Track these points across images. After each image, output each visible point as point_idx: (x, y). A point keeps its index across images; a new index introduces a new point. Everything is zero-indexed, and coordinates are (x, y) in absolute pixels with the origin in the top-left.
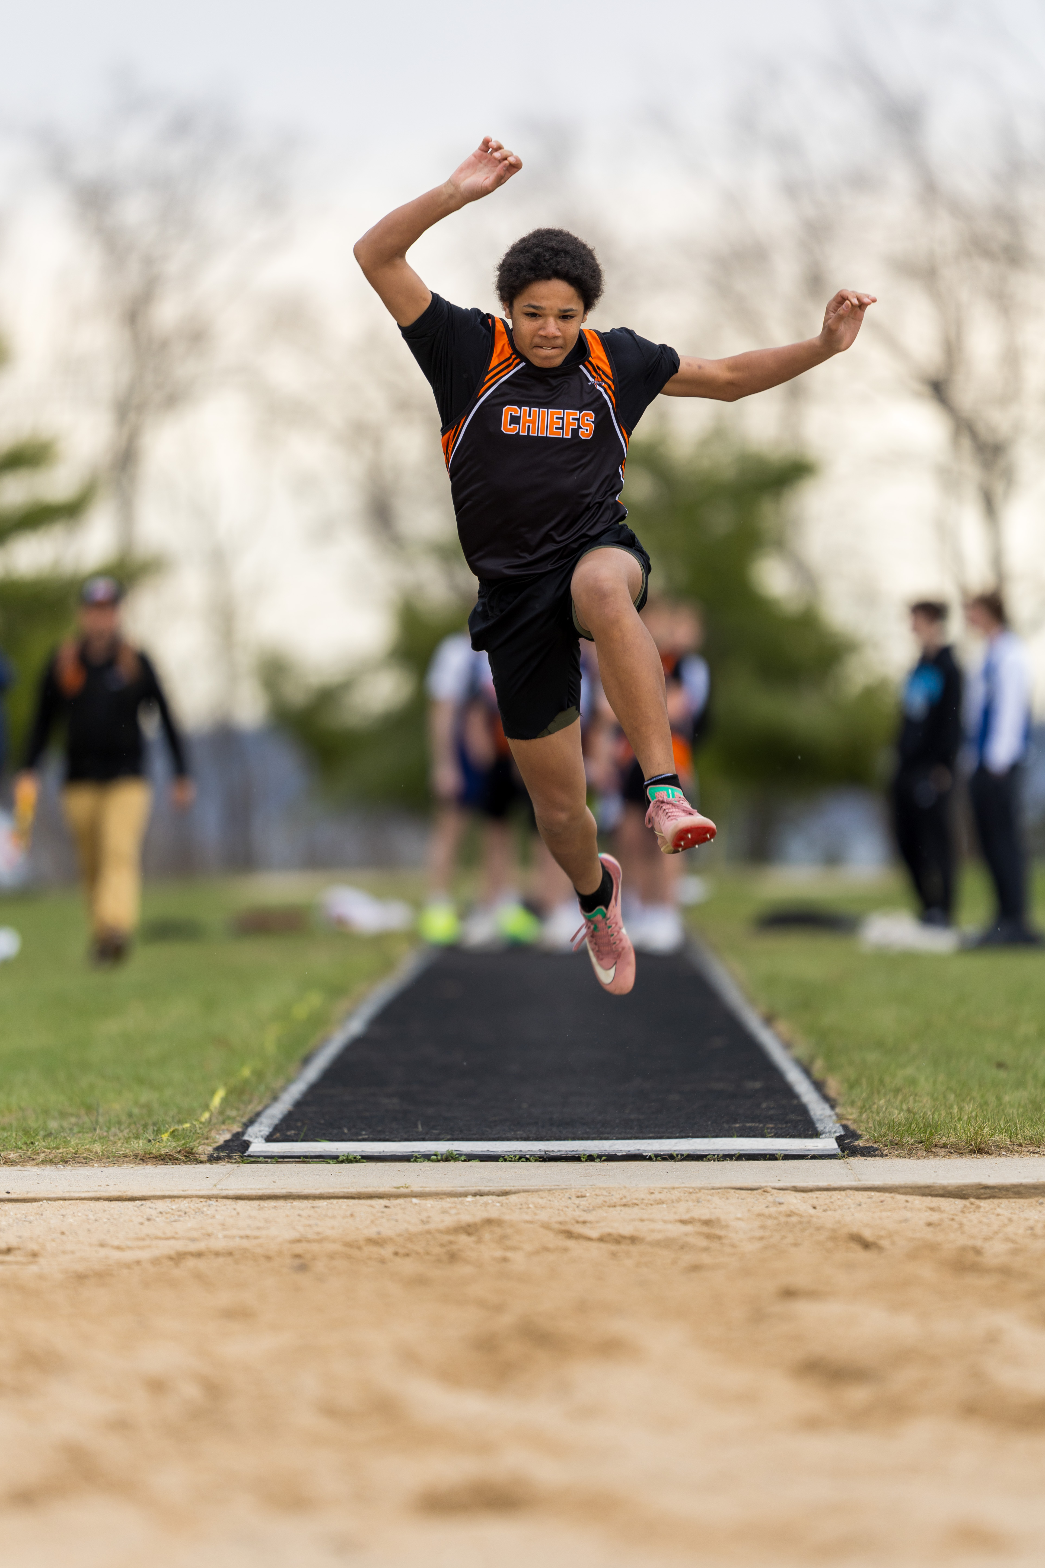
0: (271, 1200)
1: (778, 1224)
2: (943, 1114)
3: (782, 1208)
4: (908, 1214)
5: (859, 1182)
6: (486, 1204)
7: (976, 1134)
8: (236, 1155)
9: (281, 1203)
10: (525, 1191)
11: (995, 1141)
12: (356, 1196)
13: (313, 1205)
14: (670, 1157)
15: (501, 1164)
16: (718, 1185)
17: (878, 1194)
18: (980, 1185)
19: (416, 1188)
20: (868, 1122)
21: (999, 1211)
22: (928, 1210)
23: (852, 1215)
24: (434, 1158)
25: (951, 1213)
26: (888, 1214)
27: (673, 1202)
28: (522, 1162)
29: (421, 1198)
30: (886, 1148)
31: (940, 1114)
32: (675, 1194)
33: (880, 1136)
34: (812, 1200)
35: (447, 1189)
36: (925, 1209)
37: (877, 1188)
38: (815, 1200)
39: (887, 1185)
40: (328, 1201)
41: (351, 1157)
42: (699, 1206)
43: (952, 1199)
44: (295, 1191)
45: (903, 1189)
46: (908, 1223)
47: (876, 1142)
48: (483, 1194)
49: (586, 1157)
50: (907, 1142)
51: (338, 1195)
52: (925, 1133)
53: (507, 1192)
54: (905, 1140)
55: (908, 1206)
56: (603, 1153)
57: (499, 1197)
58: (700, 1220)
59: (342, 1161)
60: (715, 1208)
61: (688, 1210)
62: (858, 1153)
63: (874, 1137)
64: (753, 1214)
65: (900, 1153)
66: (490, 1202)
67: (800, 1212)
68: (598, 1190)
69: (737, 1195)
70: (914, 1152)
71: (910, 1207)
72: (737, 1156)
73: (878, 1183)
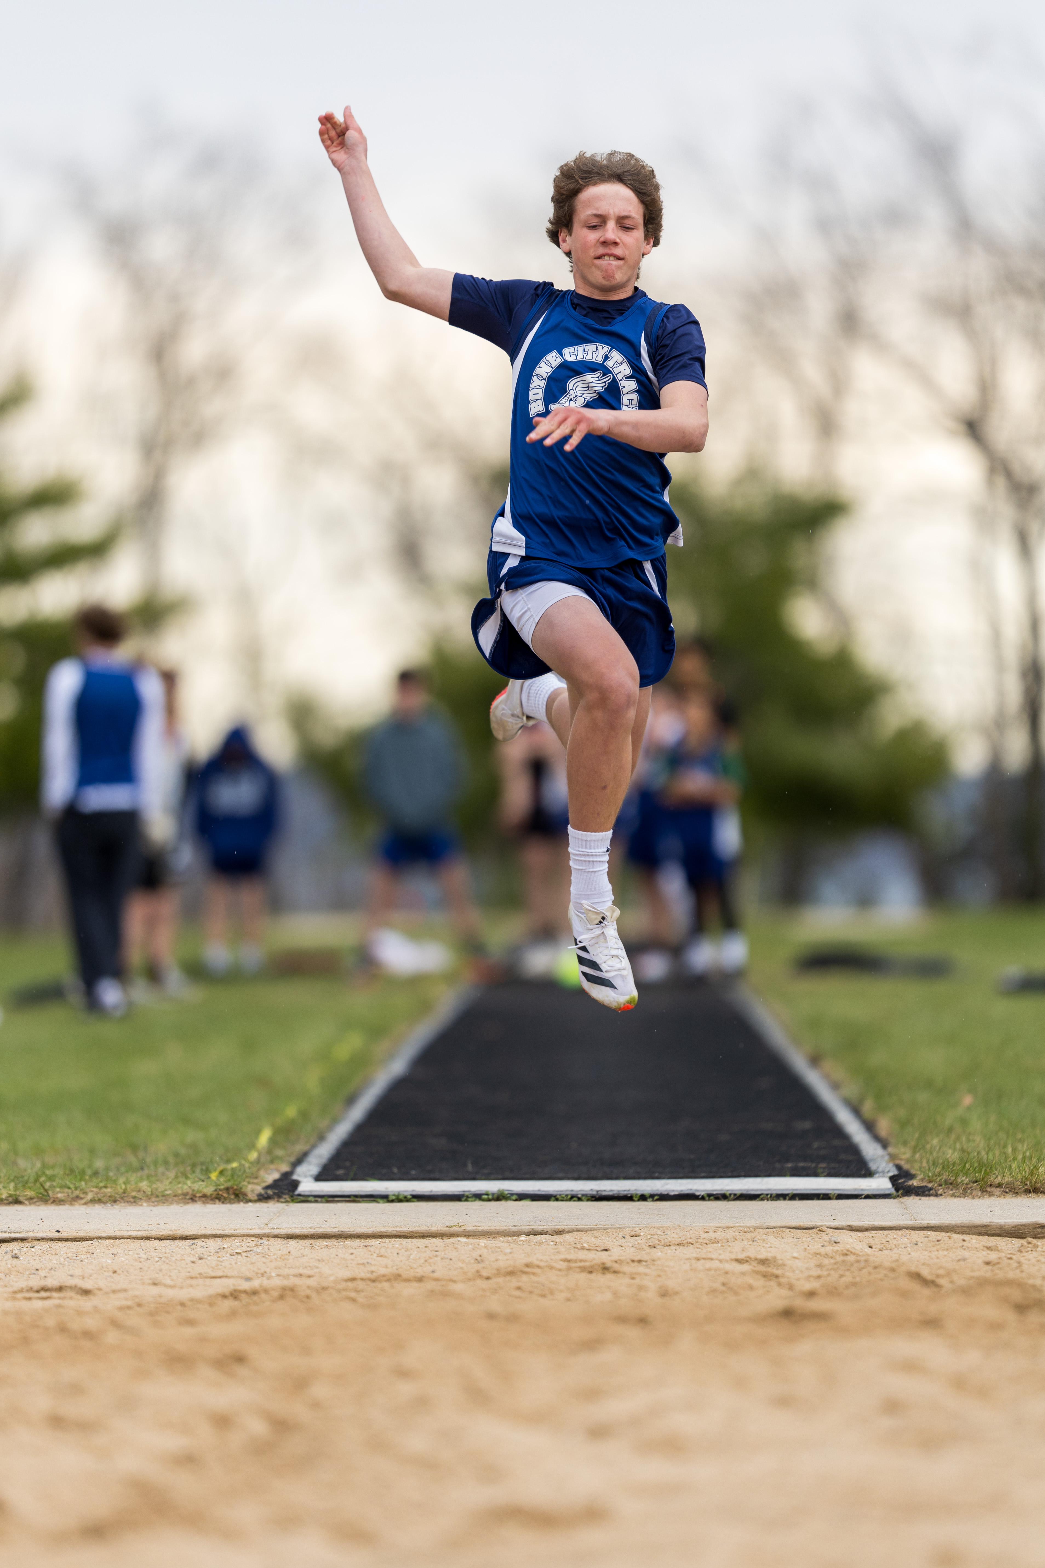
0: (323, 1239)
1: (835, 1264)
2: (997, 1153)
3: (839, 1248)
4: (966, 1254)
5: (915, 1222)
6: (540, 1244)
7: (1031, 1173)
8: (286, 1195)
9: (333, 1242)
10: (579, 1230)
12: (409, 1235)
13: (365, 1244)
14: (723, 1197)
15: (552, 1204)
16: (773, 1224)
17: (934, 1233)
18: (1037, 1224)
19: (469, 1228)
20: (921, 1162)
22: (985, 1249)
23: (909, 1254)
24: (485, 1197)
25: (1009, 1252)
26: (946, 1253)
27: (728, 1241)
28: (574, 1201)
29: (474, 1237)
30: (940, 1188)
31: (994, 1154)
32: (730, 1234)
33: (934, 1175)
34: (868, 1239)
35: (500, 1228)
36: (982, 1248)
37: (933, 1227)
38: (871, 1239)
39: (943, 1224)
40: (380, 1240)
41: (401, 1197)
42: (754, 1245)
43: (1009, 1239)
44: (347, 1230)
45: (960, 1229)
46: (966, 1262)
47: (930, 1182)
48: (536, 1233)
49: (638, 1196)
50: (962, 1181)
51: (391, 1234)
52: (980, 1172)
53: (560, 1232)
54: (959, 1180)
55: (965, 1245)
56: (656, 1193)
57: (552, 1237)
58: (756, 1259)
59: (392, 1201)
60: (771, 1247)
61: (744, 1249)
62: (912, 1193)
63: (929, 1177)
64: (809, 1253)
65: (955, 1193)
66: (544, 1241)
67: (857, 1252)
68: (652, 1230)
69: (792, 1234)
70: (969, 1191)
71: (967, 1246)
72: (790, 1195)
73: (935, 1222)
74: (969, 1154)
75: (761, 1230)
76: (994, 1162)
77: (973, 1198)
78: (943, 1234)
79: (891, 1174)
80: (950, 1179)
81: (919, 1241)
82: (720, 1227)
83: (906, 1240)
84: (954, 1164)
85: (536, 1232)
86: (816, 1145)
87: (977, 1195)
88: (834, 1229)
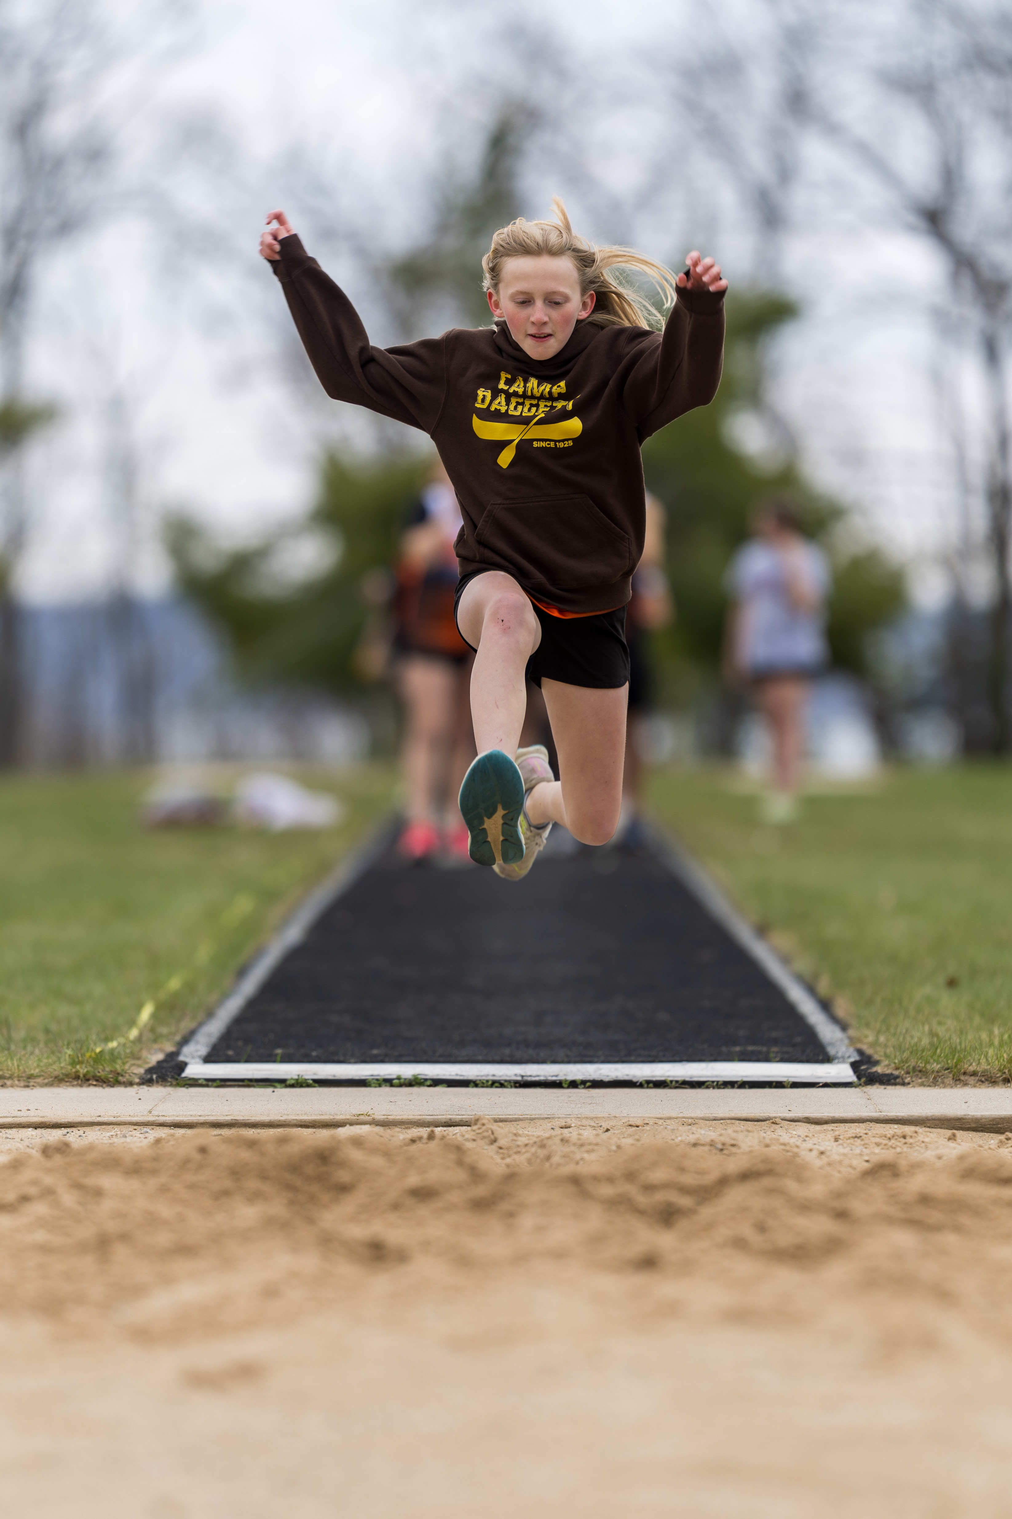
2: (971, 1038)
5: (880, 1113)
8: (171, 1078)
14: (663, 1084)
15: (471, 1090)
16: (720, 1115)
17: (900, 1127)
19: (380, 1116)
20: (885, 1047)
24: (396, 1082)
28: (496, 1087)
29: (384, 1127)
30: (908, 1075)
33: (901, 1061)
35: (414, 1117)
37: (901, 1120)
39: (911, 1116)
41: (301, 1082)
43: (986, 1133)
44: (241, 1118)
45: (931, 1122)
47: (897, 1069)
49: (567, 1082)
50: (932, 1068)
51: (290, 1124)
52: (953, 1058)
54: (929, 1067)
56: (588, 1079)
59: (292, 1086)
62: (876, 1081)
63: (895, 1063)
65: (924, 1081)
69: (742, 1127)
70: (940, 1080)
72: (739, 1083)
73: (902, 1114)
75: (708, 1122)
76: (968, 1048)
77: (945, 1087)
78: (909, 1127)
79: (852, 1060)
80: (918, 1067)
82: (660, 1118)
86: (766, 1026)
87: (950, 1083)
88: (789, 1121)
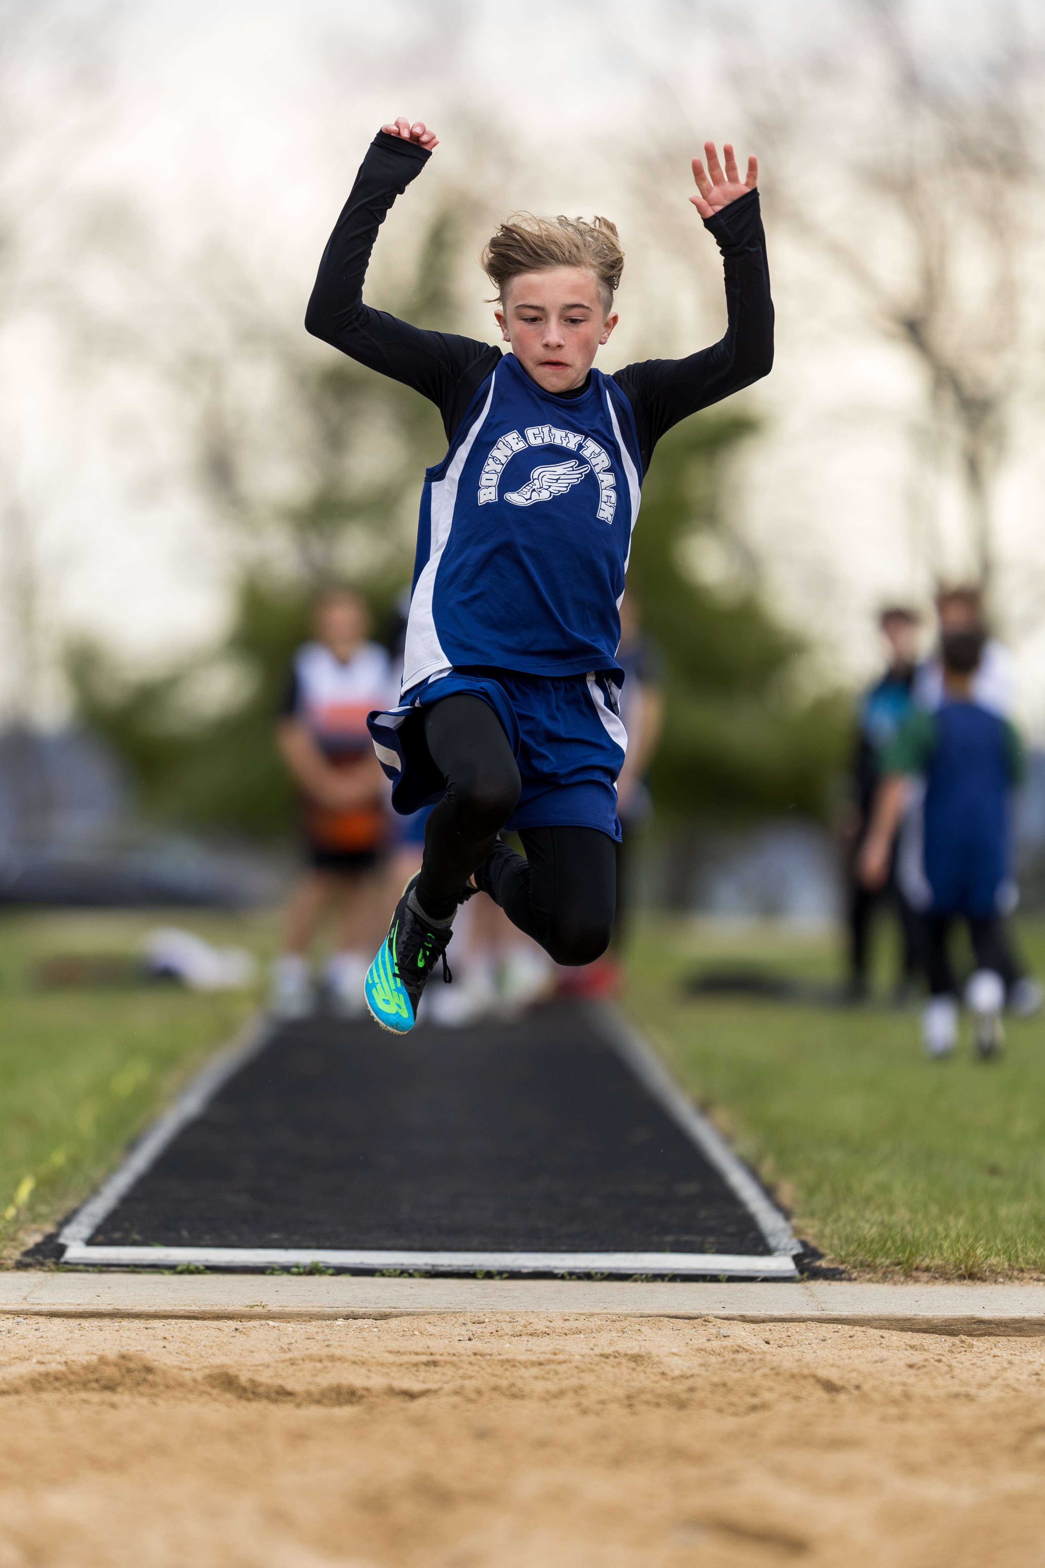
0: (95, 1319)
1: (724, 1362)
2: (926, 1230)
3: (727, 1342)
4: (885, 1354)
5: (822, 1312)
6: (361, 1330)
7: (967, 1255)
8: (50, 1262)
9: (106, 1322)
10: (409, 1314)
11: (991, 1265)
12: (200, 1316)
13: (146, 1326)
14: (587, 1276)
15: (378, 1280)
16: (648, 1312)
17: (846, 1327)
18: (973, 1318)
19: (274, 1307)
20: (832, 1237)
21: (995, 1351)
22: (908, 1348)
23: (815, 1352)
24: (295, 1270)
25: (938, 1352)
26: (860, 1352)
27: (592, 1332)
28: (405, 1277)
29: (280, 1320)
30: (854, 1270)
31: (921, 1230)
32: (595, 1322)
33: (848, 1255)
34: (764, 1333)
35: (313, 1309)
36: (904, 1347)
37: (845, 1319)
38: (768, 1333)
39: (857, 1316)
40: (165, 1321)
41: (192, 1268)
42: (624, 1338)
43: (937, 1336)
44: (125, 1308)
45: (877, 1322)
46: (884, 1364)
47: (842, 1263)
48: (357, 1317)
49: (483, 1273)
50: (882, 1263)
51: (177, 1314)
52: (904, 1252)
53: (387, 1315)
54: (878, 1261)
55: (883, 1343)
56: (504, 1269)
57: (376, 1321)
58: (626, 1355)
59: (181, 1273)
60: (645, 1340)
61: (611, 1342)
62: (820, 1276)
63: (841, 1256)
64: (691, 1349)
65: (872, 1277)
66: (366, 1326)
67: (750, 1348)
68: (499, 1315)
69: (671, 1325)
70: (890, 1276)
71: (885, 1344)
72: (670, 1276)
73: (847, 1313)
74: (890, 1229)
75: (634, 1319)
76: (921, 1240)
77: (895, 1284)
78: (857, 1328)
79: (794, 1252)
80: (867, 1261)
81: (828, 1336)
82: (582, 1314)
83: (811, 1334)
84: (872, 1242)
85: (357, 1315)
86: (703, 1213)
87: (900, 1281)
88: (723, 1319)
